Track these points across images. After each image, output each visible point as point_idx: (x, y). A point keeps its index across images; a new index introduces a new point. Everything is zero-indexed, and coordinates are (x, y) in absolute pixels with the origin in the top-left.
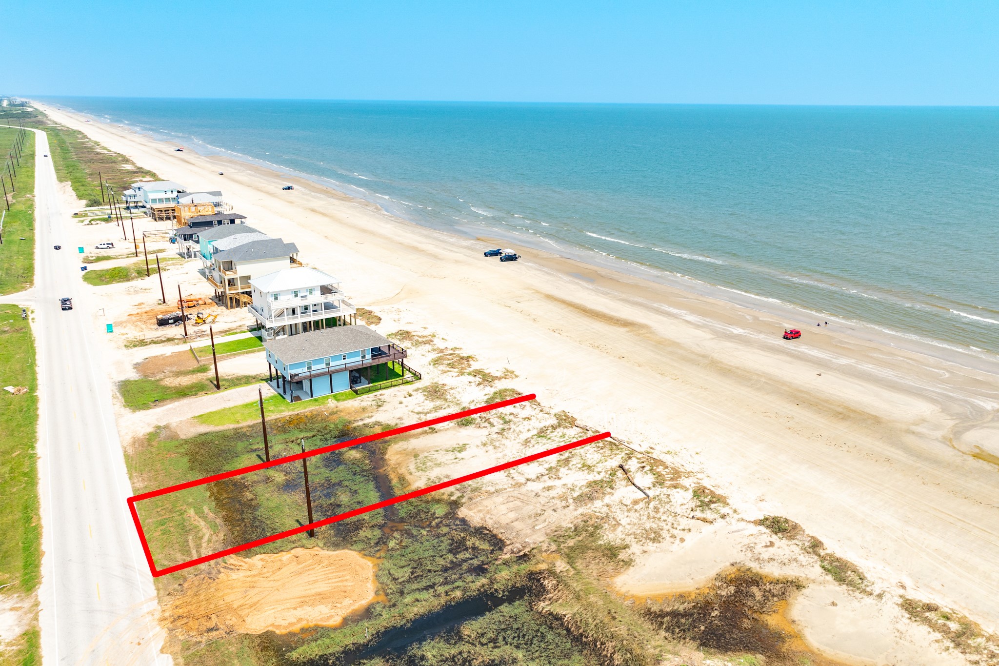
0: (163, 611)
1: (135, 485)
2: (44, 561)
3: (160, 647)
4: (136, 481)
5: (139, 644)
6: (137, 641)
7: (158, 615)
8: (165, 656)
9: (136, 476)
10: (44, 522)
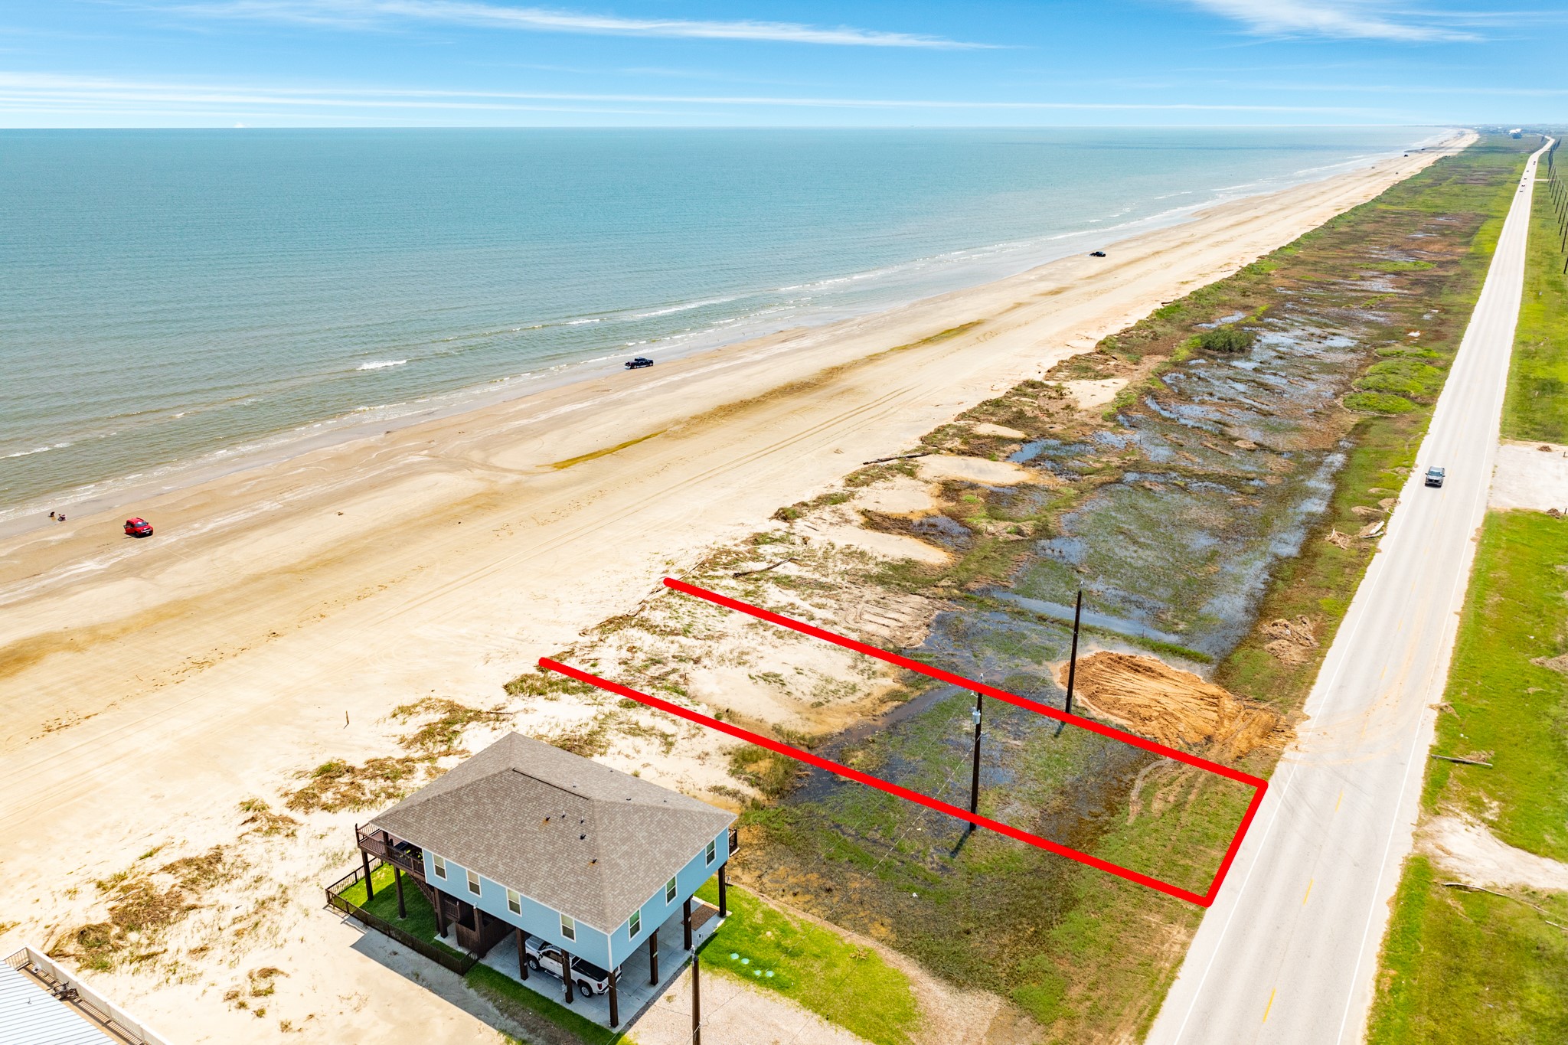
0: (1284, 744)
1: (1184, 938)
2: (1392, 890)
3: (1308, 721)
4: (1177, 948)
5: (1325, 733)
6: (1325, 737)
7: (1292, 744)
8: (1308, 714)
9: (1167, 960)
10: (1372, 968)
